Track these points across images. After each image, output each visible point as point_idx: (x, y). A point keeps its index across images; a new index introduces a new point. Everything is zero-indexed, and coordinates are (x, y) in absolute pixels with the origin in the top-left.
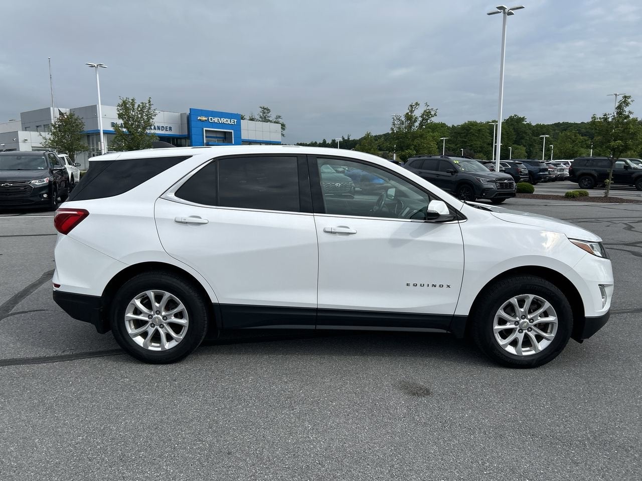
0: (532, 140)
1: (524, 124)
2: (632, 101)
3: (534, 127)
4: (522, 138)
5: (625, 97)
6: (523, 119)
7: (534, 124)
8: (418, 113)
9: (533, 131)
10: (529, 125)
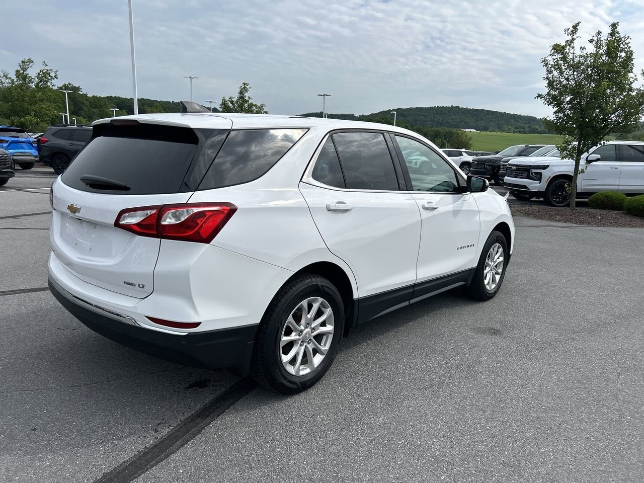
0: (91, 112)
1: (80, 94)
2: (250, 88)
3: (90, 97)
4: (81, 109)
5: (244, 84)
6: (78, 89)
7: (90, 95)
8: (32, 72)
9: (90, 103)
10: (85, 96)
